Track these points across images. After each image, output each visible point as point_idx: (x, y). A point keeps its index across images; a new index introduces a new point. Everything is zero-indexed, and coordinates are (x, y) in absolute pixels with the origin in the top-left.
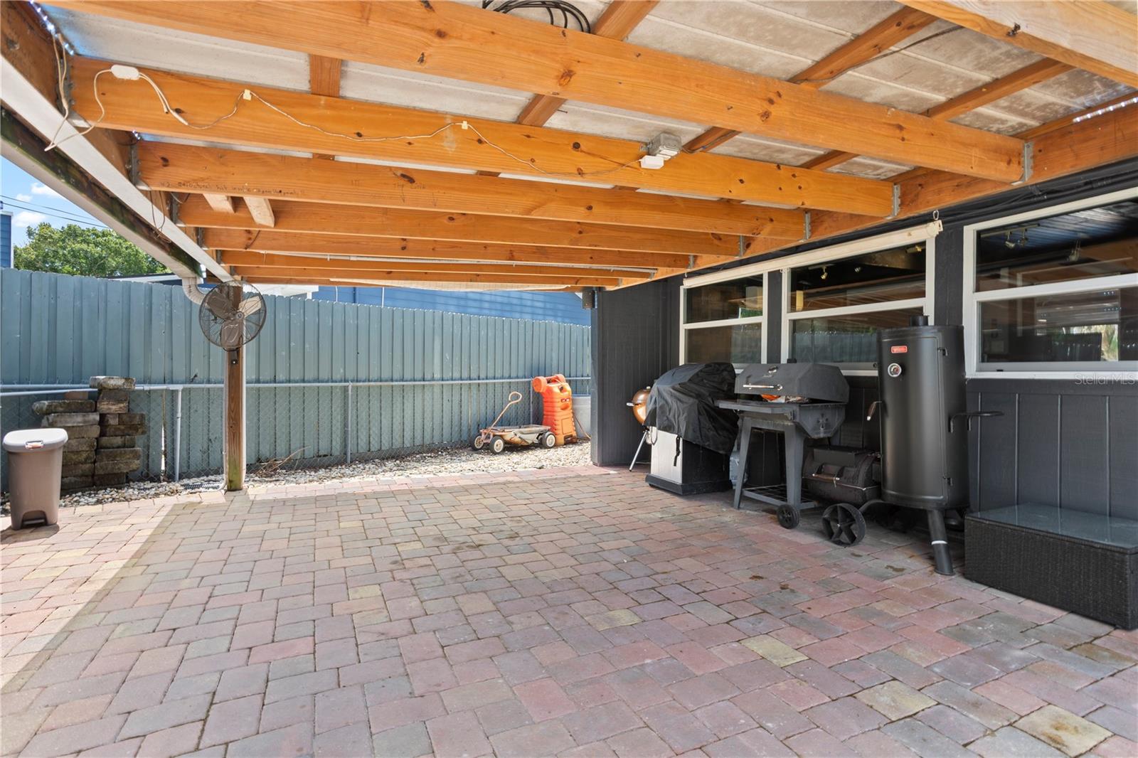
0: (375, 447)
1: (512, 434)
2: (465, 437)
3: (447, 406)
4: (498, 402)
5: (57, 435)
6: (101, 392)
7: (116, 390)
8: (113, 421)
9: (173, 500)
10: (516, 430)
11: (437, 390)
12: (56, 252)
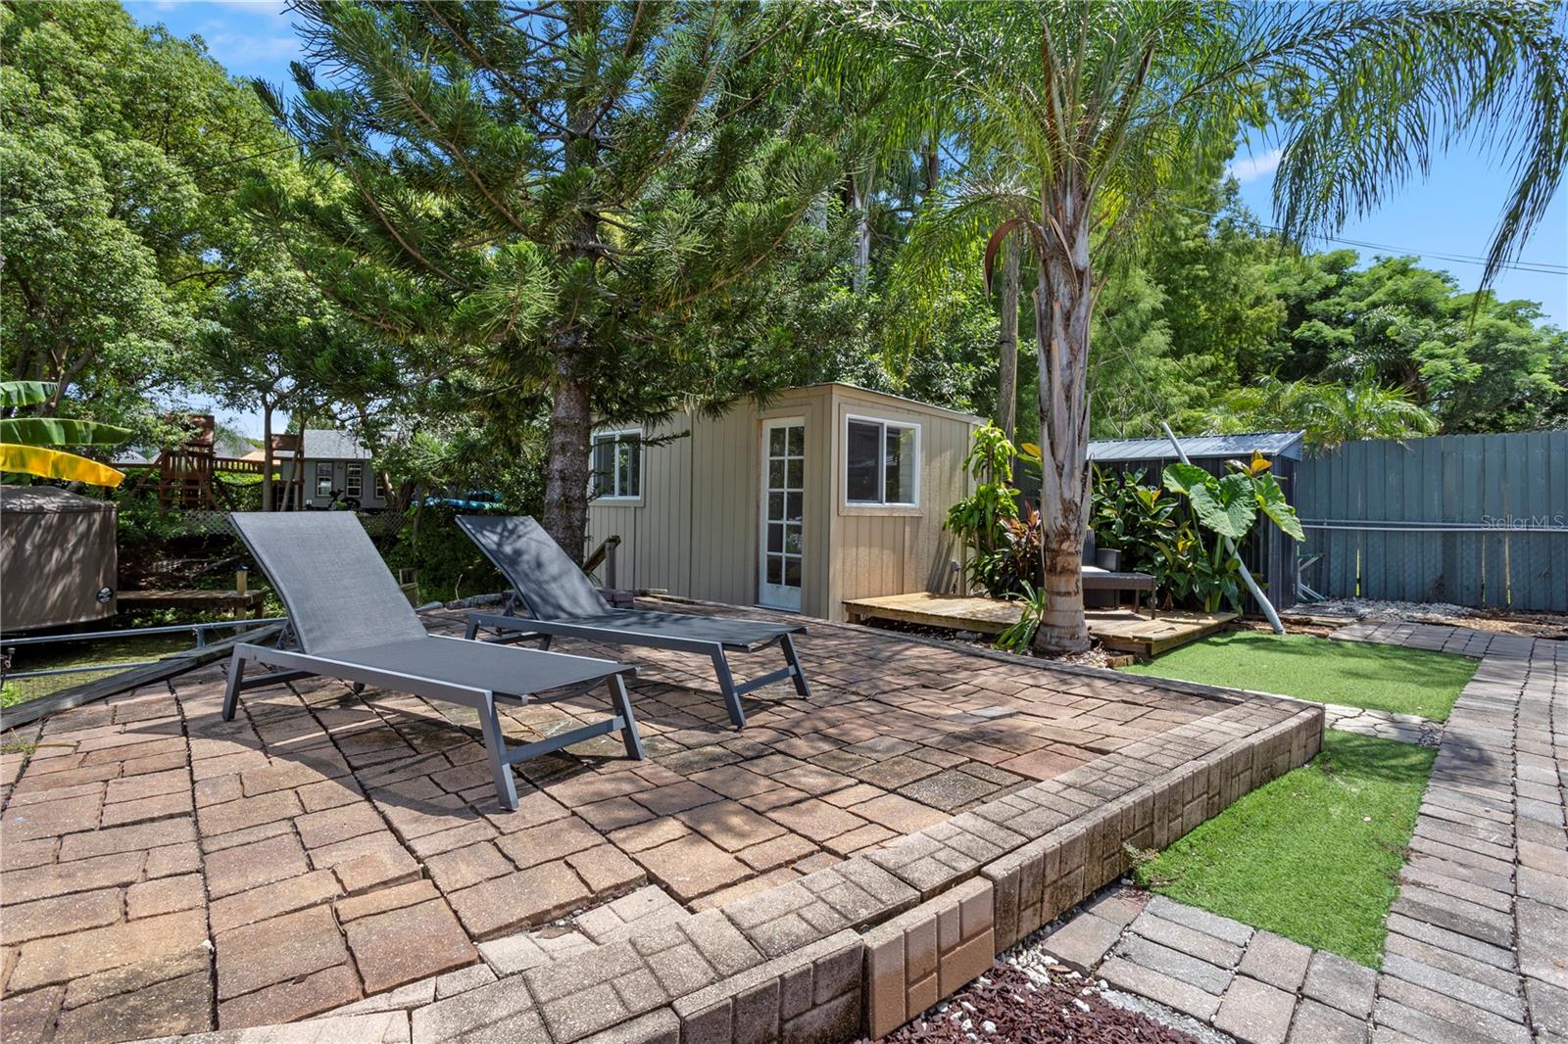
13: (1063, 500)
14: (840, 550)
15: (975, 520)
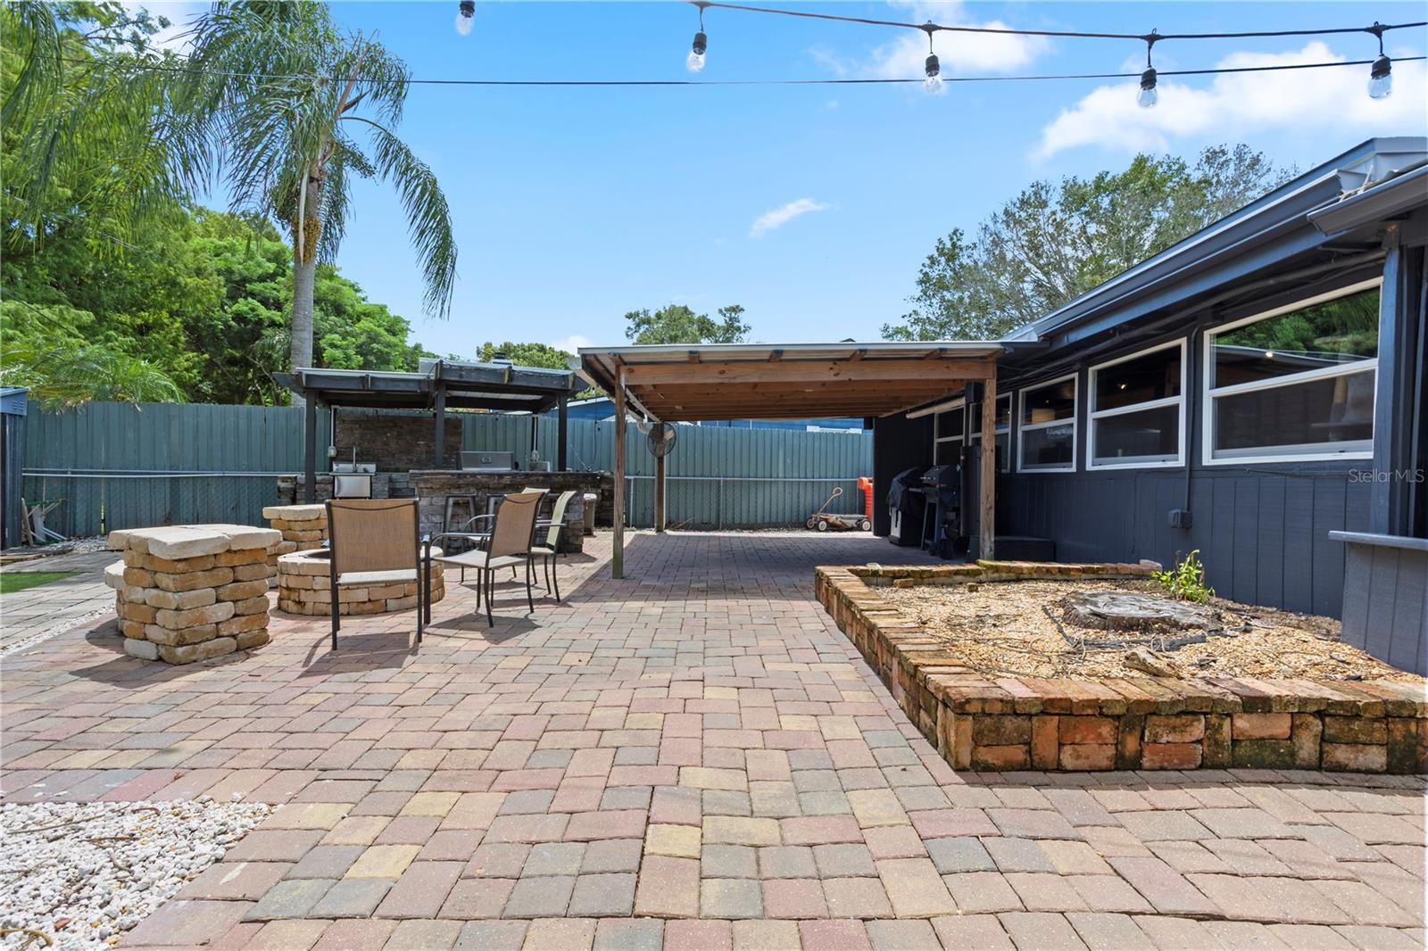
0: (737, 521)
1: (833, 518)
2: (802, 519)
3: (788, 496)
4: (823, 497)
7: (608, 477)
8: (605, 493)
9: (634, 533)
10: (838, 517)
11: (781, 486)
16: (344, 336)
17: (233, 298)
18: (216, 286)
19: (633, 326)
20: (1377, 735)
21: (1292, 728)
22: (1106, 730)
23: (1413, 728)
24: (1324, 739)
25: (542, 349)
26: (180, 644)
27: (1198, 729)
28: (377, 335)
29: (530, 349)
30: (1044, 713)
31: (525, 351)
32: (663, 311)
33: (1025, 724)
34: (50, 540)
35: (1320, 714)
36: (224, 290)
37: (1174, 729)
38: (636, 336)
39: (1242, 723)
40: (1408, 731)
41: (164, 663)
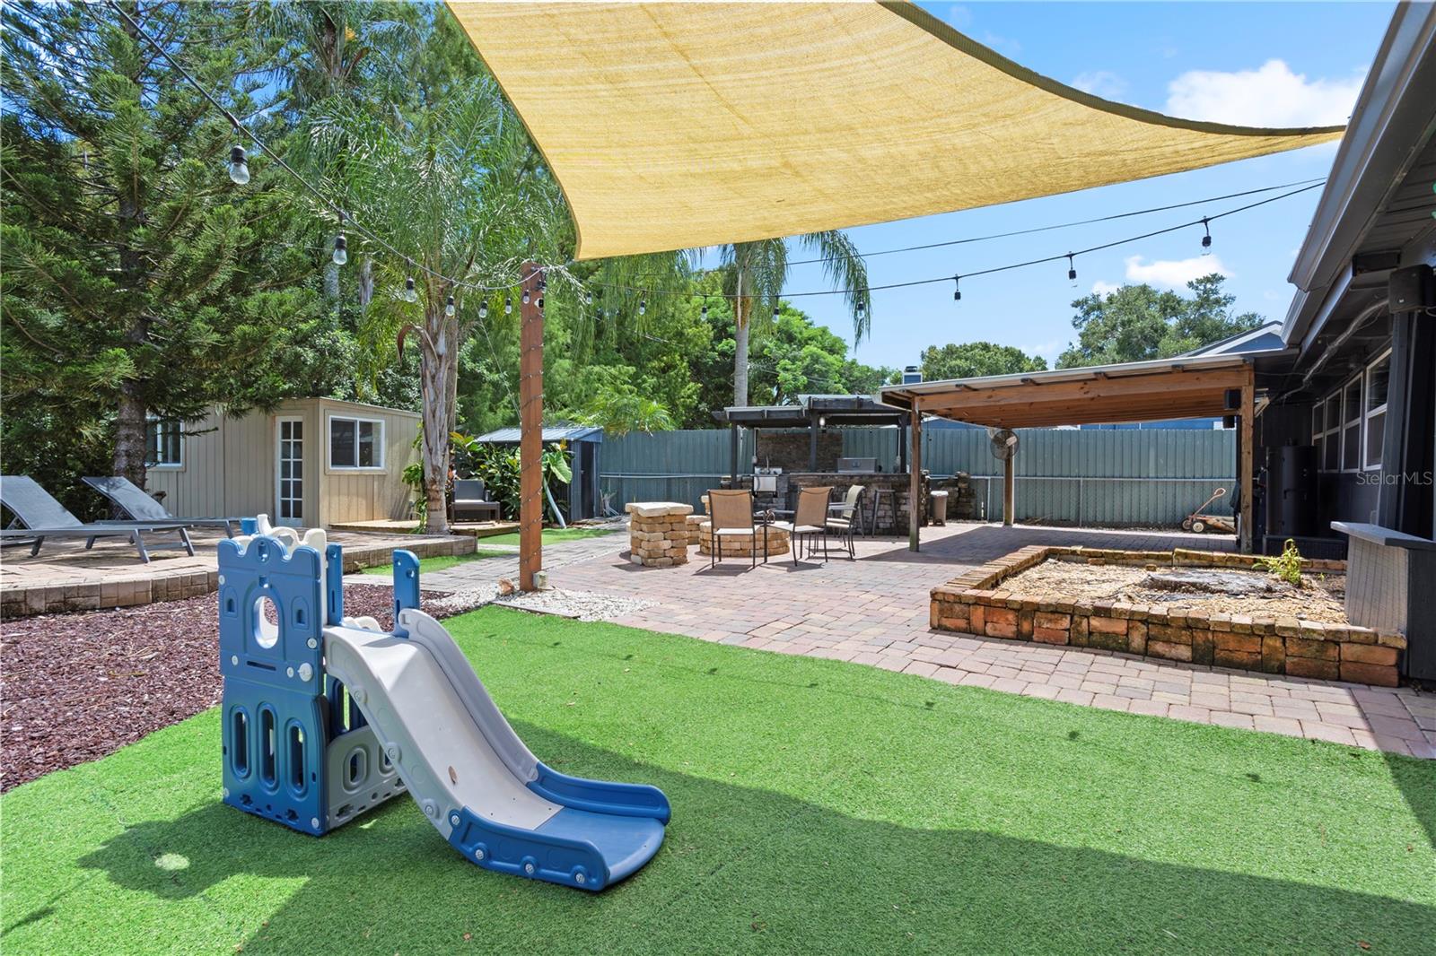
5: (945, 493)
6: (960, 479)
7: (965, 477)
8: (963, 491)
10: (1219, 518)
11: (1152, 486)
12: (939, 370)
13: (432, 465)
14: (327, 498)
15: (419, 476)
16: (794, 360)
17: (718, 338)
18: (707, 331)
19: (1080, 314)
20: (1184, 638)
21: (1128, 628)
22: (1011, 617)
23: (1210, 636)
24: (1148, 638)
25: (986, 347)
26: (650, 557)
27: (1066, 623)
28: (818, 357)
29: (972, 348)
30: (975, 604)
31: (967, 351)
32: (1116, 294)
33: (966, 609)
34: (612, 515)
35: (1145, 622)
36: (712, 334)
37: (1050, 621)
38: (1084, 324)
39: (1095, 622)
40: (1207, 638)
41: (644, 566)
